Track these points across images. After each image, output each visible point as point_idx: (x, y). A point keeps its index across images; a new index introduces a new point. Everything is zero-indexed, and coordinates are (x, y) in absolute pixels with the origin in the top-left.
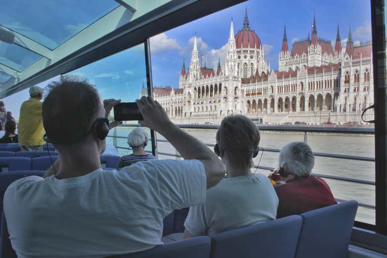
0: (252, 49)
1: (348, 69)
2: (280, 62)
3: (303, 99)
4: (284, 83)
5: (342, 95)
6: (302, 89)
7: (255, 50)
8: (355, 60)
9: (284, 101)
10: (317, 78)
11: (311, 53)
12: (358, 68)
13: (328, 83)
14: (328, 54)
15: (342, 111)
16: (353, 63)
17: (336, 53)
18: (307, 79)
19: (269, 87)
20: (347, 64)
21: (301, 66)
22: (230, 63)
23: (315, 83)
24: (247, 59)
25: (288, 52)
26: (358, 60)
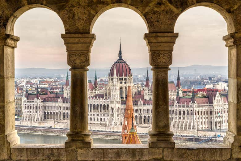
0: (126, 77)
2: (144, 93)
4: (147, 108)
5: (174, 120)
8: (179, 105)
12: (180, 108)
15: (174, 127)
17: (177, 87)
19: (138, 109)
20: (176, 106)
24: (122, 84)
26: (181, 105)
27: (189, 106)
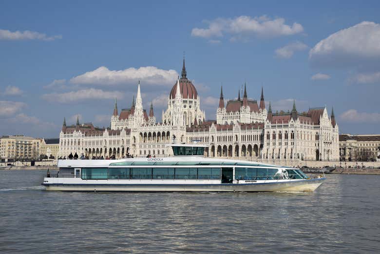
0: (191, 100)
1: (269, 130)
2: (218, 116)
3: (237, 147)
4: (223, 134)
5: (265, 147)
6: (237, 140)
7: (193, 100)
8: (273, 125)
9: (222, 148)
10: (248, 133)
11: (243, 112)
12: (275, 130)
13: (255, 137)
14: (255, 112)
15: (265, 158)
16: (272, 126)
17: (260, 110)
18: (240, 133)
19: (210, 137)
20: (268, 126)
21: (235, 121)
22: (177, 115)
23: (247, 136)
24: (186, 108)
25: (224, 108)
26: (275, 125)
27: (288, 126)
